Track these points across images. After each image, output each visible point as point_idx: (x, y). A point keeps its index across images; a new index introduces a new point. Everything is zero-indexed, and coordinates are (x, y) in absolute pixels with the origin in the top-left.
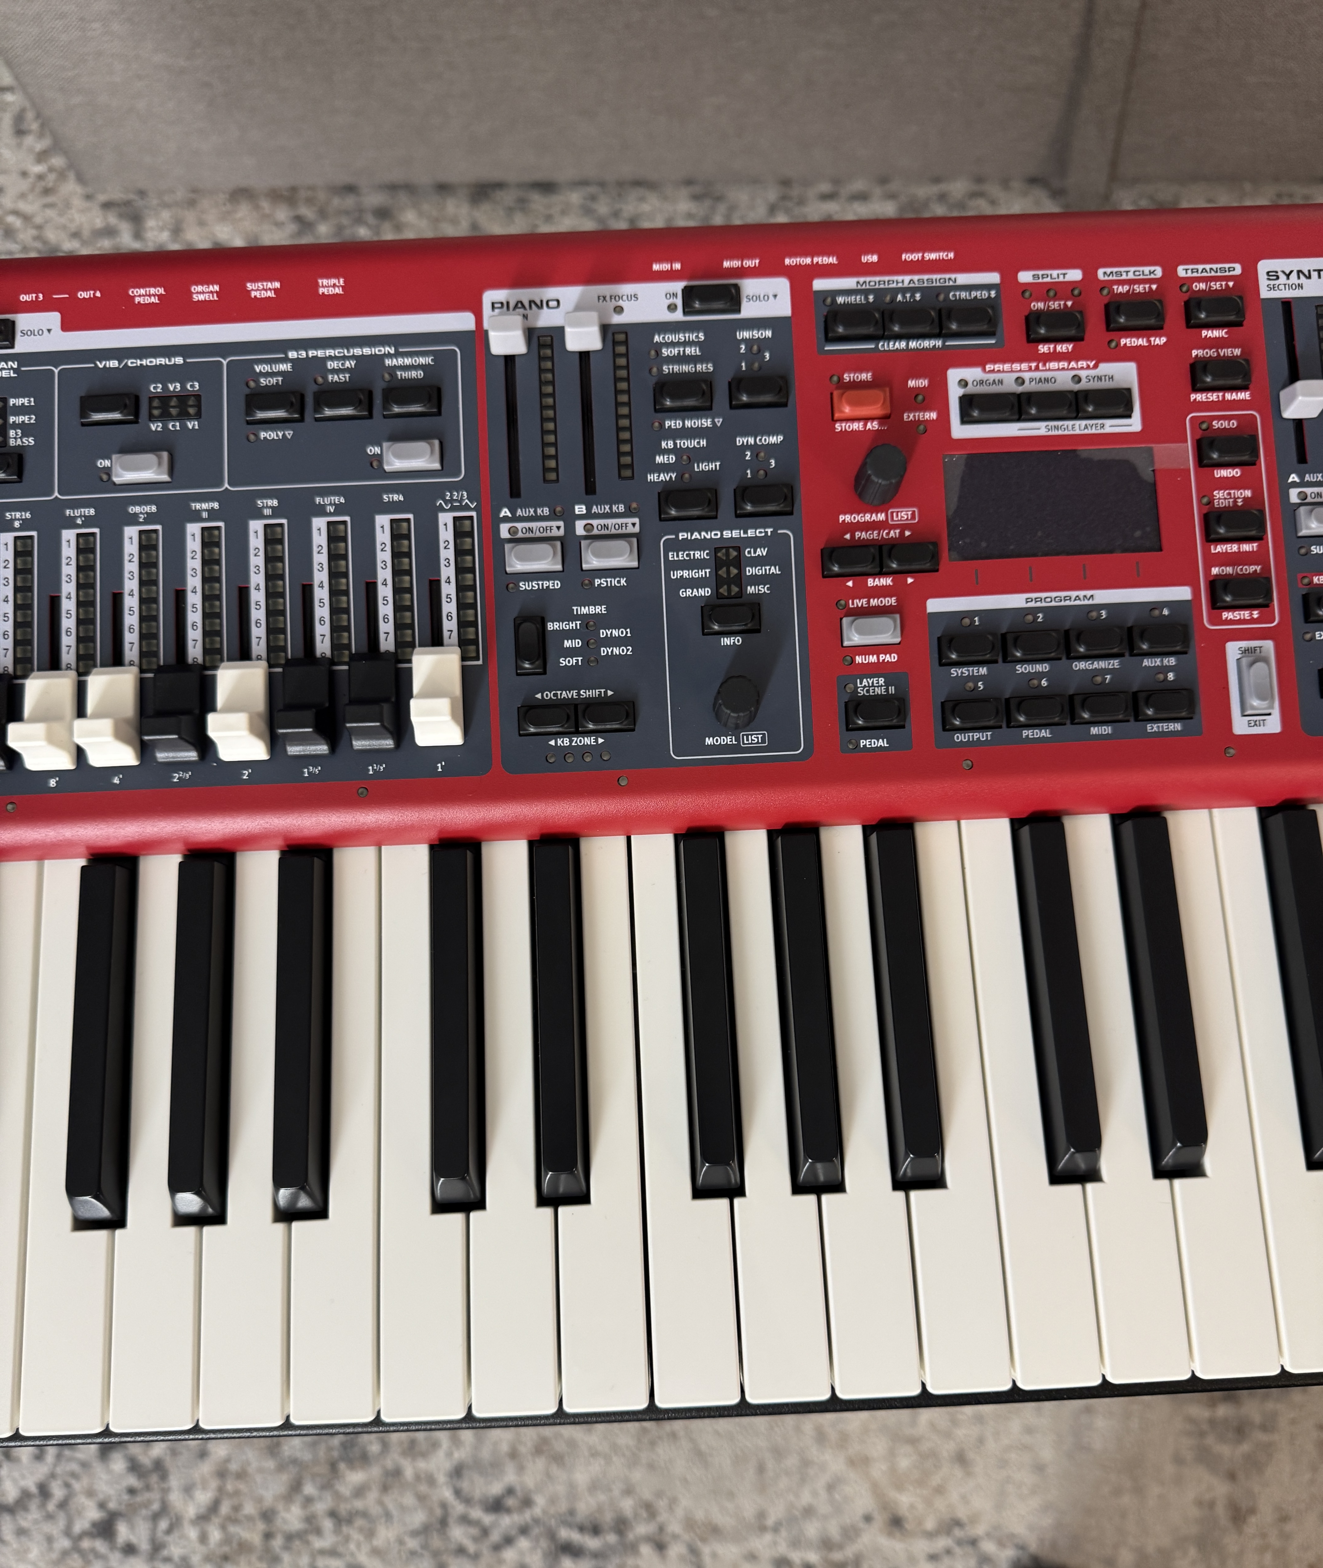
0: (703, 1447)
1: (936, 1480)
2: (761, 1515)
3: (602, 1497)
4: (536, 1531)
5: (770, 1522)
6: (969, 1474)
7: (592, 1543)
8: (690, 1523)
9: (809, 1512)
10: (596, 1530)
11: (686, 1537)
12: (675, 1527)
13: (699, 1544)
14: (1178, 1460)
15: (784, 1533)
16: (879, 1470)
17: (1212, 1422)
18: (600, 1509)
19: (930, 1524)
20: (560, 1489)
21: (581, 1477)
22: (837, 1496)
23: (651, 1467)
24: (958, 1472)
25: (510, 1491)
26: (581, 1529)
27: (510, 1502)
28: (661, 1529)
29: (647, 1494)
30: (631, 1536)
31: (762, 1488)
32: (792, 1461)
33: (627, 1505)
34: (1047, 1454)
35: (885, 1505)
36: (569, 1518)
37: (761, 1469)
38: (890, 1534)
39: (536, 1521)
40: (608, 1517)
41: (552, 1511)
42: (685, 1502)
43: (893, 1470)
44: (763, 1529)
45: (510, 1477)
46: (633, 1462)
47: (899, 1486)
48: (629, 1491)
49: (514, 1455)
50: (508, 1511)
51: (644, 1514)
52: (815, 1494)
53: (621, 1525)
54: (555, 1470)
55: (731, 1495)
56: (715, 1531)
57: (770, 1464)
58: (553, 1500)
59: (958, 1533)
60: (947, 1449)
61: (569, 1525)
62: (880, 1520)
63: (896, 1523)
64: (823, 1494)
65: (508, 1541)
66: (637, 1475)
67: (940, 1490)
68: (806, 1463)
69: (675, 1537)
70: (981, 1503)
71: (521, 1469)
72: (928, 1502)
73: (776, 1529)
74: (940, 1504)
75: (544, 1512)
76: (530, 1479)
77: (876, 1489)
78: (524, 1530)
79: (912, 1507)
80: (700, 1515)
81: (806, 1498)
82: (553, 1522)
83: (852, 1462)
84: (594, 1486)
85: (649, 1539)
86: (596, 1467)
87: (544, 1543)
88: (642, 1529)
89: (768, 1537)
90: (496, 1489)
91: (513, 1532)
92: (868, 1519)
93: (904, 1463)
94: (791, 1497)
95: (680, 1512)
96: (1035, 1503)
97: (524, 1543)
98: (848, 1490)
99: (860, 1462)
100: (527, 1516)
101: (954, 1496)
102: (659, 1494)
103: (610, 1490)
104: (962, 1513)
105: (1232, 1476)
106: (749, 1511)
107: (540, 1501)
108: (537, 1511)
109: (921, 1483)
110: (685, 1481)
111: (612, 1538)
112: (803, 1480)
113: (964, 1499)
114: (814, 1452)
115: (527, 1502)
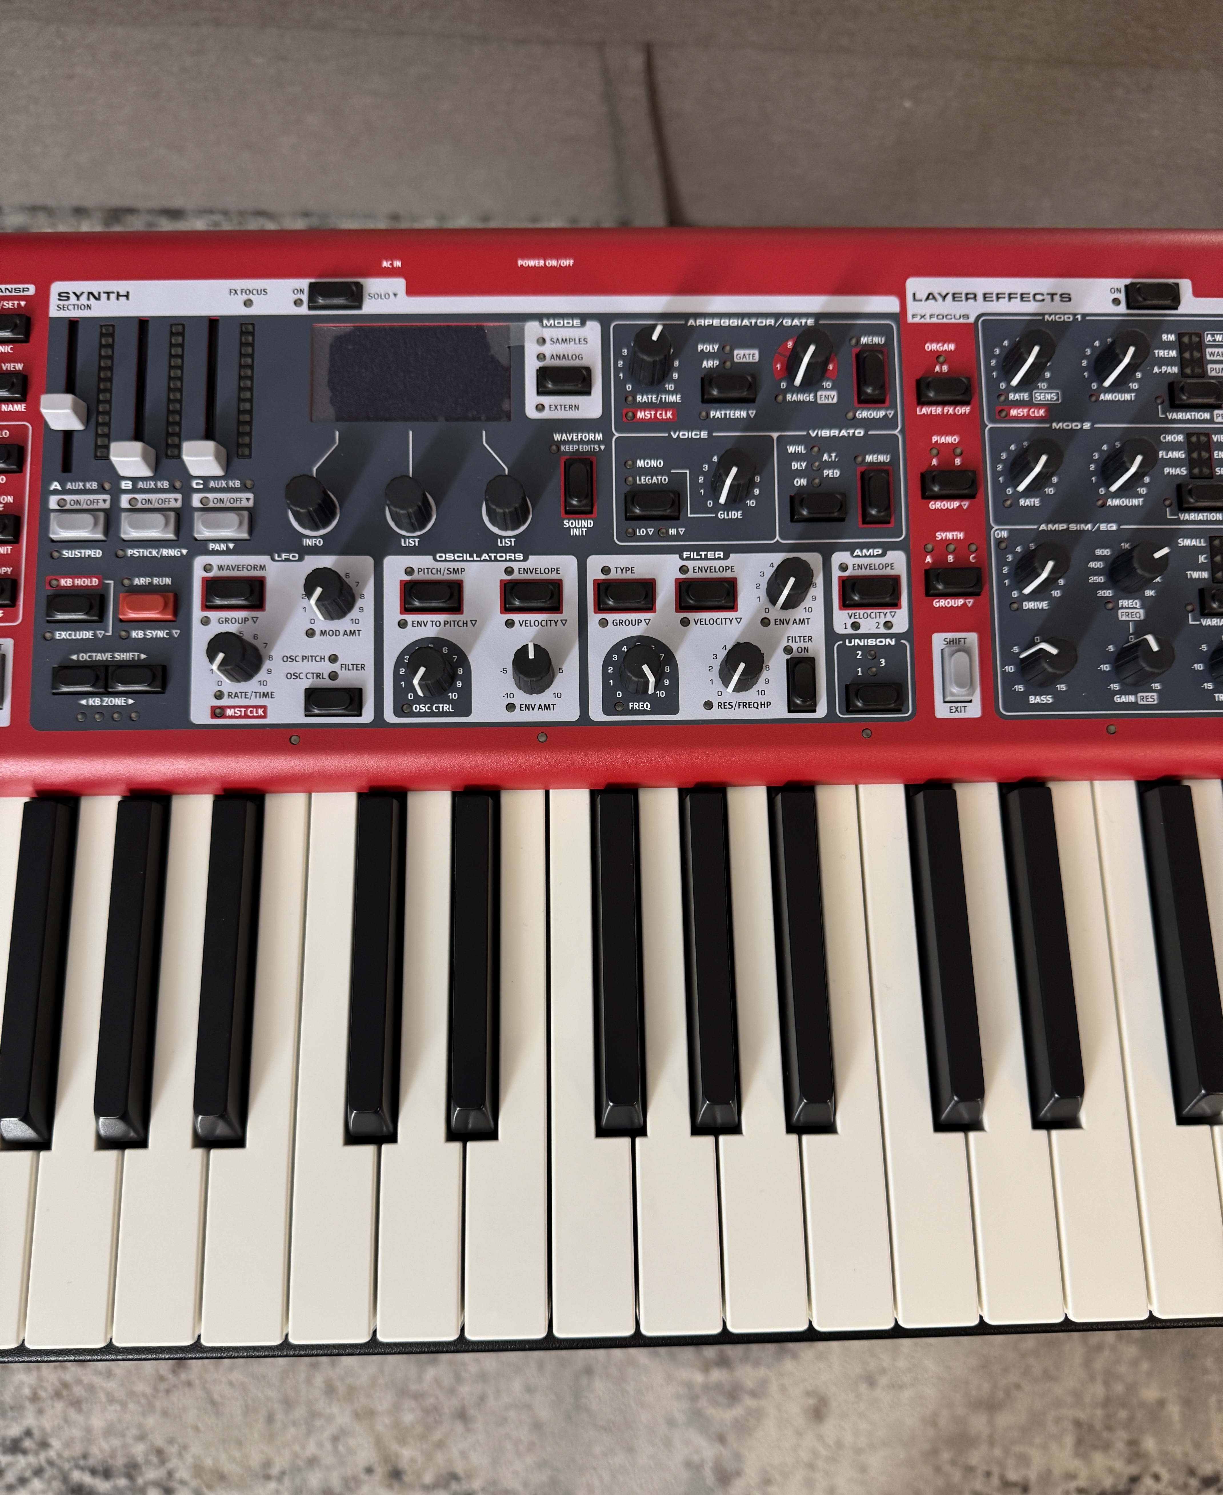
0: (216, 1397)
1: (437, 1435)
2: (267, 1464)
3: (116, 1442)
4: (49, 1472)
5: (275, 1471)
6: (468, 1430)
7: (102, 1485)
8: (198, 1470)
9: (313, 1462)
10: (107, 1474)
11: (194, 1483)
12: (183, 1473)
13: (205, 1490)
14: (671, 1422)
15: (287, 1481)
16: (382, 1424)
17: (706, 1387)
18: (113, 1454)
19: (428, 1478)
20: (77, 1433)
21: (97, 1422)
22: (341, 1448)
23: (165, 1413)
24: (459, 1428)
25: (28, 1433)
26: (93, 1472)
27: (27, 1444)
28: (170, 1474)
29: (159, 1441)
30: (140, 1481)
31: (271, 1437)
32: (300, 1412)
33: (139, 1450)
34: (544, 1413)
35: (387, 1458)
36: (82, 1461)
37: (270, 1419)
38: (390, 1487)
39: (51, 1463)
40: (120, 1462)
41: (66, 1454)
42: (195, 1449)
43: (397, 1425)
44: (268, 1477)
45: (30, 1420)
46: (150, 1408)
47: (402, 1441)
48: (142, 1438)
49: (35, 1398)
50: (24, 1452)
51: (155, 1460)
52: (320, 1445)
53: (132, 1469)
54: (73, 1414)
55: (240, 1443)
56: (222, 1478)
57: (279, 1416)
58: (68, 1444)
59: (454, 1486)
60: (449, 1405)
61: (82, 1469)
62: (380, 1471)
63: (396, 1475)
64: (328, 1446)
65: (23, 1481)
66: (151, 1421)
67: (440, 1445)
68: (314, 1415)
69: (183, 1482)
70: (479, 1459)
71: (40, 1412)
72: (429, 1457)
73: (280, 1478)
74: (440, 1458)
75: (60, 1456)
76: (47, 1423)
77: (379, 1443)
78: (38, 1472)
79: (413, 1460)
80: (208, 1462)
81: (312, 1449)
82: (67, 1466)
83: (357, 1415)
84: (109, 1431)
85: (156, 1484)
86: (112, 1412)
87: (56, 1485)
88: (151, 1474)
89: (272, 1485)
90: (15, 1431)
91: (28, 1474)
92: (369, 1470)
93: (408, 1418)
94: (297, 1448)
95: (189, 1459)
96: (529, 1460)
97: (37, 1484)
98: (352, 1442)
99: (365, 1415)
100: (42, 1456)
101: (455, 1451)
102: (171, 1441)
103: (123, 1435)
104: (459, 1468)
105: (721, 1439)
106: (255, 1460)
107: (56, 1444)
108: (52, 1454)
109: (423, 1437)
110: (196, 1429)
111: (122, 1482)
112: (310, 1431)
113: (464, 1455)
114: (321, 1405)
115: (44, 1445)
